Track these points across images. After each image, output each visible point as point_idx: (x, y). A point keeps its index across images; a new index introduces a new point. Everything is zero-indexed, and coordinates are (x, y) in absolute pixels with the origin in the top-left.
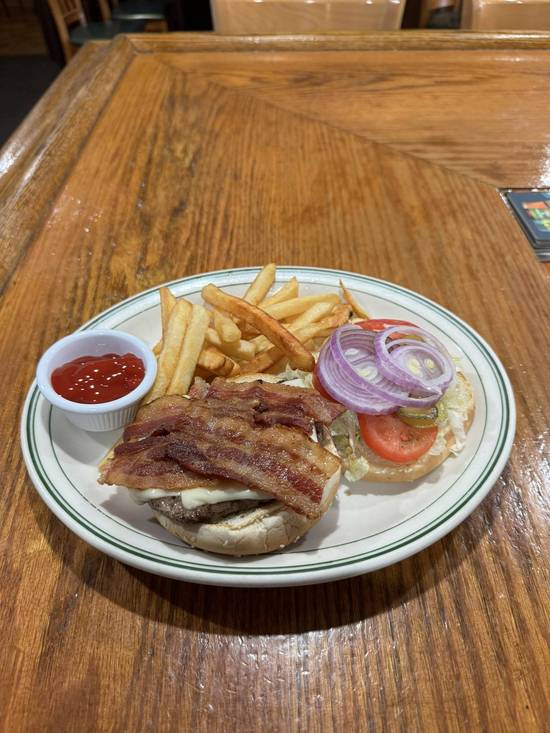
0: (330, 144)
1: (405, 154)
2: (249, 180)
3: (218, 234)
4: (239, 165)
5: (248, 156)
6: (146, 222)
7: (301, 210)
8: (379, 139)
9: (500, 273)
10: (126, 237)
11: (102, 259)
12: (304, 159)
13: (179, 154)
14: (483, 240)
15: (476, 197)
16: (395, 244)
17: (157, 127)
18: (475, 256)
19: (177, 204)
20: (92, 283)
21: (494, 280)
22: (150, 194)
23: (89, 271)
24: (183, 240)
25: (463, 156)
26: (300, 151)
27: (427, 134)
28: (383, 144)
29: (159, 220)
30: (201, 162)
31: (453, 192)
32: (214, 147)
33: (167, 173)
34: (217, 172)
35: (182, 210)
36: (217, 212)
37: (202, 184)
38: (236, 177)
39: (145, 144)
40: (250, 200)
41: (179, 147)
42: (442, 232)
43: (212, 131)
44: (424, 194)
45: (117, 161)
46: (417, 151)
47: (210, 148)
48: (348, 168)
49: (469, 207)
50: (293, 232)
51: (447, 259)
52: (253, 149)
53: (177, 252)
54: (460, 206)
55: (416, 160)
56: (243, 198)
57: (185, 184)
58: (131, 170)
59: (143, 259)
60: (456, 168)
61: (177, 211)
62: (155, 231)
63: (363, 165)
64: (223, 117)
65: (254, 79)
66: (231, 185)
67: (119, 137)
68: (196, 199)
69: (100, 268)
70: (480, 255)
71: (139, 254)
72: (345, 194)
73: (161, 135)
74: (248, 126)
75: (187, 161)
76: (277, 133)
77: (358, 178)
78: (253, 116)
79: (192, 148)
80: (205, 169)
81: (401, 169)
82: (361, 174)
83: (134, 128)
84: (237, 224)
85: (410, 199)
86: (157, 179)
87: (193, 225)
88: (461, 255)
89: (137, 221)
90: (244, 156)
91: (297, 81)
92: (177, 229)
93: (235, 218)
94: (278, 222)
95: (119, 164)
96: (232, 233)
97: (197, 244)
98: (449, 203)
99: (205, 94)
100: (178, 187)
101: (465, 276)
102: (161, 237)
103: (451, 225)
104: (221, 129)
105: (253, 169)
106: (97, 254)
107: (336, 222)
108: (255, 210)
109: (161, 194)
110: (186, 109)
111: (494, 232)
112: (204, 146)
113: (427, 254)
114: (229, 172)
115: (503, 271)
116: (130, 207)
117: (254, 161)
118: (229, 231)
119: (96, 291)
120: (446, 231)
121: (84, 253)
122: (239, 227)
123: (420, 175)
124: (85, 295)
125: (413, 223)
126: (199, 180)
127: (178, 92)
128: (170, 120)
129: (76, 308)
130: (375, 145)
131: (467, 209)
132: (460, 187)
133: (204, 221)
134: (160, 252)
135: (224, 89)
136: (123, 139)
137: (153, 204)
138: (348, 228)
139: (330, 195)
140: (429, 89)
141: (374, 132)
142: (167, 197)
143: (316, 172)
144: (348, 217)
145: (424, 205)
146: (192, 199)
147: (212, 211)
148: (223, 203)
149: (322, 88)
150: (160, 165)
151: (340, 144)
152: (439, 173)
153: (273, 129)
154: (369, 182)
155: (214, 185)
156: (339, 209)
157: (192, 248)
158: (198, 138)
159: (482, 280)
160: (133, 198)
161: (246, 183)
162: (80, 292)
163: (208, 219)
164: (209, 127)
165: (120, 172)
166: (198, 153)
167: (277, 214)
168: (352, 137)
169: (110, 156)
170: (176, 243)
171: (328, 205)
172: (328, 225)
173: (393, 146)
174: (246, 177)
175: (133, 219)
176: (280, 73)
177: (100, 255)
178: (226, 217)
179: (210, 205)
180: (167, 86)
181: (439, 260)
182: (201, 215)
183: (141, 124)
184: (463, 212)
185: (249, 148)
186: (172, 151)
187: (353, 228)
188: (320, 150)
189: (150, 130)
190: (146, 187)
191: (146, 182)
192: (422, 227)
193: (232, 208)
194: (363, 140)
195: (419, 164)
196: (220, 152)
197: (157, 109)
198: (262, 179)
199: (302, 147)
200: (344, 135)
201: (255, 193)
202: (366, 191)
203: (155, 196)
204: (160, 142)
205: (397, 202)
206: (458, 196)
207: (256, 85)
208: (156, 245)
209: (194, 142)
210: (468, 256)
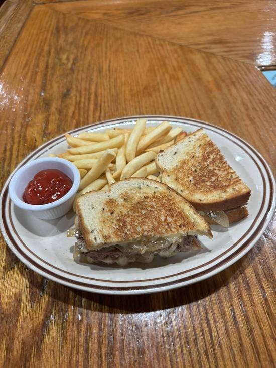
0: (154, 48)
1: (199, 51)
2: (108, 72)
3: (92, 107)
4: (101, 65)
5: (106, 58)
6: (47, 104)
7: (141, 88)
8: (182, 42)
9: (268, 118)
10: (35, 114)
11: (21, 130)
12: (139, 57)
13: (64, 61)
14: (254, 99)
15: (245, 73)
16: (202, 105)
17: (50, 46)
18: (251, 109)
19: (65, 91)
20: (15, 146)
21: (265, 123)
22: (48, 87)
23: (13, 138)
24: (70, 113)
25: (233, 49)
26: (137, 54)
27: (211, 38)
28: (186, 46)
29: (55, 101)
30: (78, 64)
31: (231, 71)
32: (85, 55)
33: (58, 73)
34: (88, 69)
35: (69, 95)
36: (90, 94)
37: (79, 77)
38: (100, 71)
39: (44, 56)
40: (110, 85)
41: (64, 57)
42: (229, 96)
43: (83, 46)
44: (214, 73)
45: (27, 68)
46: (206, 48)
47: (83, 56)
48: (167, 61)
49: (243, 80)
50: (139, 102)
51: (235, 112)
52: (108, 54)
53: (67, 121)
54: (237, 79)
55: (206, 53)
56: (105, 84)
57: (69, 78)
58: (36, 73)
59: (46, 127)
60: (230, 57)
61: (66, 95)
62: (53, 109)
63: (175, 59)
64: (89, 37)
65: (105, 14)
66: (97, 77)
67: (27, 54)
68: (77, 87)
69: (20, 136)
70: (254, 109)
71: (44, 125)
72: (167, 77)
73: (53, 50)
74: (105, 41)
75: (70, 65)
76: (122, 44)
77: (174, 67)
78: (107, 35)
79: (72, 57)
80: (81, 69)
81: (198, 59)
82: (175, 64)
83: (36, 47)
84: (103, 100)
85: (207, 77)
86: (52, 77)
87: (76, 103)
88: (243, 109)
89: (41, 104)
90: (104, 59)
91: (130, 13)
92: (66, 106)
93: (102, 97)
94: (128, 97)
95: (28, 69)
96: (101, 107)
97: (79, 115)
98: (230, 78)
99: (77, 25)
100: (65, 80)
101: (248, 122)
102: (56, 113)
103: (234, 91)
104: (88, 44)
105: (109, 66)
106: (18, 127)
107: (164, 94)
108: (113, 90)
109: (55, 86)
110: (67, 34)
111: (260, 94)
112: (79, 55)
113: (222, 110)
114: (95, 69)
115: (270, 117)
116: (36, 96)
117: (110, 62)
118: (99, 105)
119: (18, 151)
120: (231, 95)
121: (9, 127)
122: (105, 102)
123: (210, 62)
124: (11, 154)
125: (211, 91)
126: (78, 75)
127: (61, 25)
128: (58, 41)
129: (6, 164)
130: (181, 46)
131: (242, 81)
132: (235, 68)
133: (83, 100)
134: (57, 122)
135: (88, 21)
136: (30, 54)
137: (50, 93)
138: (172, 98)
139: (158, 78)
140: (207, 12)
141: (179, 39)
142: (59, 87)
143: (148, 64)
144: (171, 91)
145: (215, 79)
146: (74, 87)
147: (87, 93)
148: (93, 88)
149: (145, 16)
150: (53, 68)
151: (160, 48)
152: (221, 60)
153: (119, 42)
154: (180, 69)
155: (87, 77)
156: (165, 86)
157: (77, 118)
158: (75, 51)
159: (258, 124)
160: (38, 90)
161: (106, 74)
162: (8, 153)
163: (85, 99)
164: (81, 44)
165: (29, 74)
166: (75, 59)
167: (127, 92)
168: (167, 43)
169: (22, 66)
170: (66, 116)
171: (158, 84)
172: (160, 96)
173: (191, 46)
174: (106, 71)
175: (38, 103)
176: (120, 10)
177: (20, 128)
178: (96, 96)
179: (86, 90)
180: (54, 22)
181: (230, 113)
182: (80, 97)
183: (40, 45)
184: (239, 83)
185: (106, 54)
186: (60, 59)
187: (175, 97)
188: (148, 52)
189: (46, 48)
190: (46, 82)
191: (46, 79)
192: (216, 94)
193: (99, 91)
194: (173, 44)
195: (208, 56)
196: (89, 58)
197: (49, 35)
198: (116, 71)
199: (138, 51)
200: (162, 42)
201: (112, 80)
202: (179, 74)
203: (52, 87)
204: (52, 54)
205: (199, 79)
206: (234, 73)
207: (106, 17)
208: (54, 118)
209: (72, 53)
210: (247, 110)
